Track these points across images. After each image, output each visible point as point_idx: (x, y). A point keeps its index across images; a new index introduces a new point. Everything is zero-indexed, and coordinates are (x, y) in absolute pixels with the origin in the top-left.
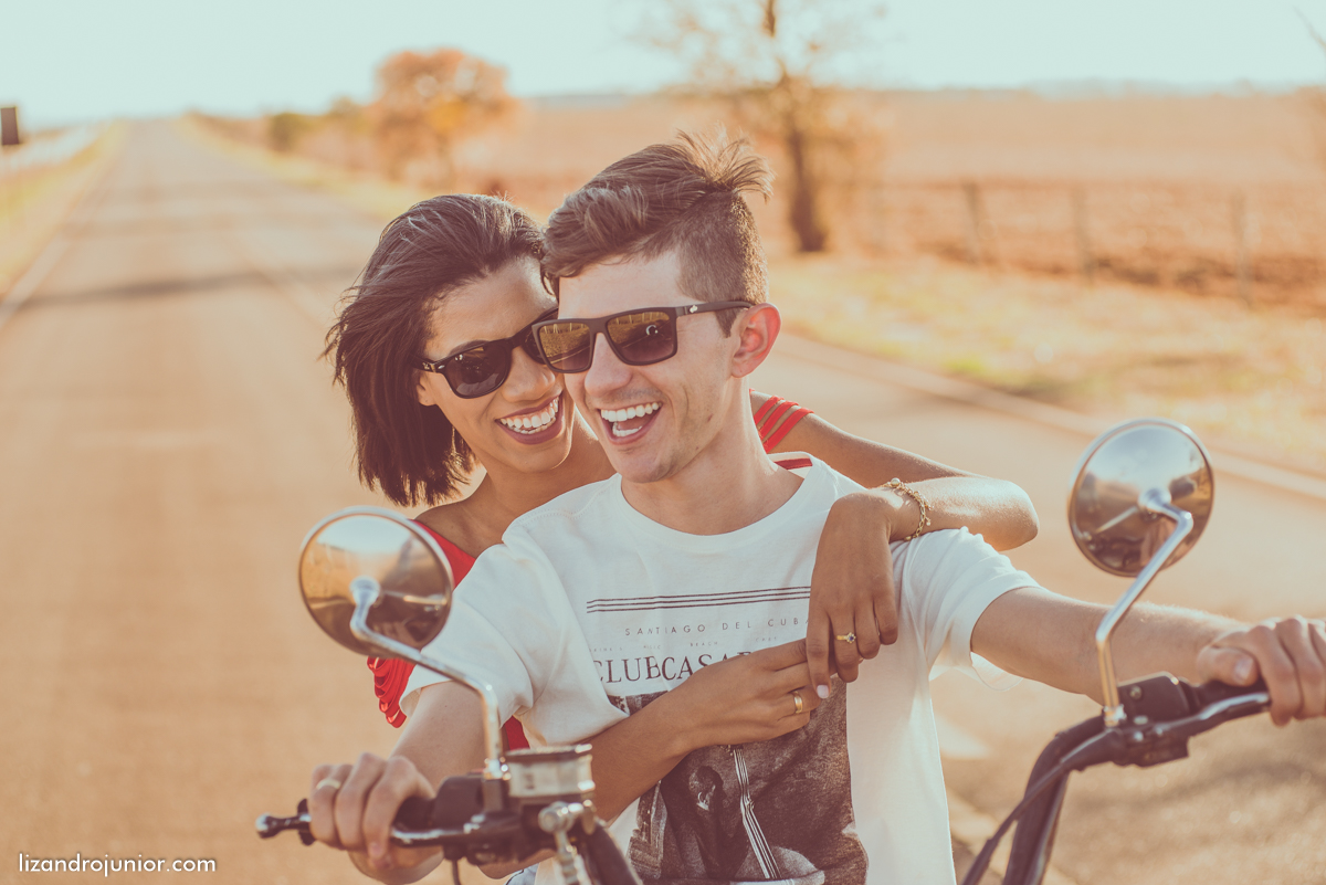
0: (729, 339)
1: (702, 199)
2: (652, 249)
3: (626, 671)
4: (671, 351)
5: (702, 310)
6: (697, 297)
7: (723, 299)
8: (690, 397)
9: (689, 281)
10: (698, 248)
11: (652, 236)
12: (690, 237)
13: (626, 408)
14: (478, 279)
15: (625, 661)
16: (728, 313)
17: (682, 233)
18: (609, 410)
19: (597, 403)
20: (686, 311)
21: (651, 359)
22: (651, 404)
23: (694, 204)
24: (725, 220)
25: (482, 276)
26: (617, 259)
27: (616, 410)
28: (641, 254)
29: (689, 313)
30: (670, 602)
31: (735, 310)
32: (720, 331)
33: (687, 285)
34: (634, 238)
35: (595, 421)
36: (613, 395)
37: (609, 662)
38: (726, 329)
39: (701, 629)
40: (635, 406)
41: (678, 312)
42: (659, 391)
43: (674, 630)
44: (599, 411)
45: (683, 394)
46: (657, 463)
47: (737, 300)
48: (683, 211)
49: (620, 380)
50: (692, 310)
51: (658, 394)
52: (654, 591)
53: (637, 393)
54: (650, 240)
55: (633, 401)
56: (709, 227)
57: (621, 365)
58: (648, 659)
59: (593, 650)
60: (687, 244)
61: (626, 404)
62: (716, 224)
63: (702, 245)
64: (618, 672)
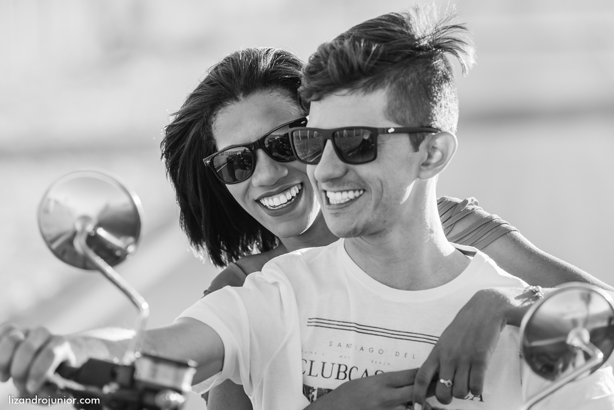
0: (418, 153)
1: (409, 56)
2: (369, 86)
3: (323, 370)
4: (372, 157)
5: (398, 131)
6: (397, 122)
7: (416, 125)
8: (384, 189)
9: (393, 111)
10: (402, 89)
11: (371, 78)
12: (397, 81)
13: (342, 192)
14: (235, 102)
15: (324, 363)
16: (418, 135)
17: (392, 78)
18: (331, 192)
19: (324, 186)
20: (385, 131)
21: (360, 160)
22: (359, 190)
23: (404, 59)
24: (426, 71)
25: (237, 100)
26: (345, 91)
27: (335, 192)
28: (361, 90)
29: (388, 133)
30: (361, 329)
31: (425, 134)
32: (411, 147)
33: (391, 113)
34: (358, 79)
35: (321, 197)
36: (333, 181)
37: (312, 362)
38: (416, 146)
39: (381, 352)
40: (348, 191)
41: (379, 131)
42: (364, 182)
43: (362, 349)
44: (325, 192)
45: (379, 186)
46: (353, 226)
47: (427, 127)
48: (395, 63)
49: (338, 173)
50: (390, 131)
51: (363, 184)
52: (353, 318)
53: (349, 182)
54: (368, 81)
55: (346, 188)
56: (413, 75)
57: (340, 163)
58: (340, 365)
59: (304, 351)
60: (394, 86)
61: (341, 189)
62: (418, 73)
63: (405, 87)
64: (317, 369)
